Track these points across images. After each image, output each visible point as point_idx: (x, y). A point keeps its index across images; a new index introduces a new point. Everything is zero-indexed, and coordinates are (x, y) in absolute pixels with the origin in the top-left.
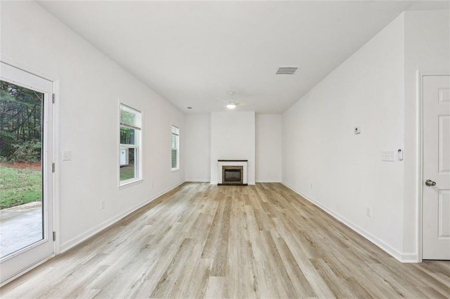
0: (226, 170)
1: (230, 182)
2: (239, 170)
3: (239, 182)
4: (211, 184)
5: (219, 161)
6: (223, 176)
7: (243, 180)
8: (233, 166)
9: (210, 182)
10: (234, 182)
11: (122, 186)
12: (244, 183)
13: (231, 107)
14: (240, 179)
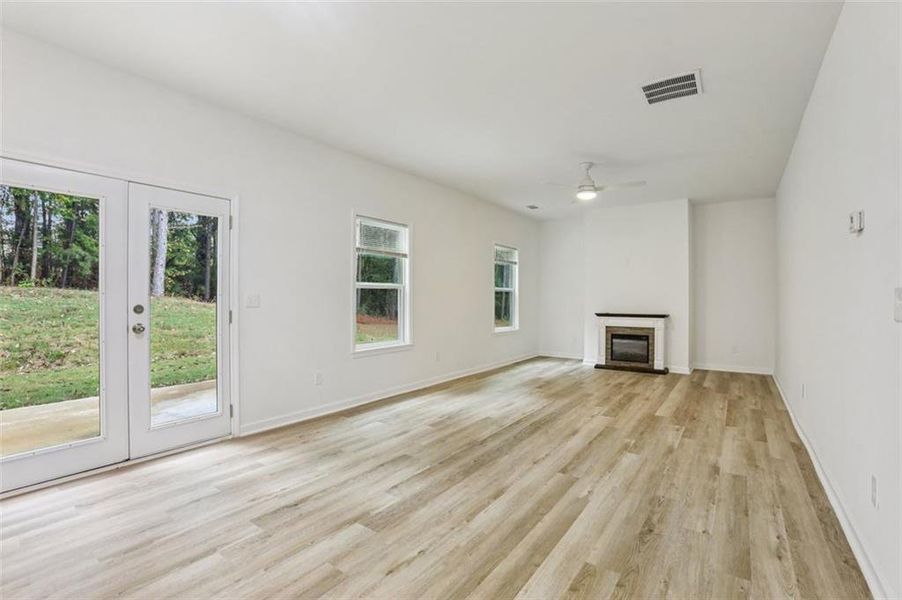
0: (614, 336)
1: (623, 364)
2: (646, 337)
3: (643, 365)
4: (584, 363)
5: (598, 315)
6: (607, 348)
7: (653, 361)
8: (631, 328)
9: (582, 361)
10: (633, 364)
11: (359, 353)
12: (656, 368)
13: (587, 196)
14: (647, 357)
